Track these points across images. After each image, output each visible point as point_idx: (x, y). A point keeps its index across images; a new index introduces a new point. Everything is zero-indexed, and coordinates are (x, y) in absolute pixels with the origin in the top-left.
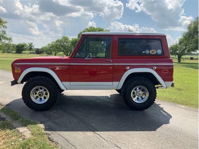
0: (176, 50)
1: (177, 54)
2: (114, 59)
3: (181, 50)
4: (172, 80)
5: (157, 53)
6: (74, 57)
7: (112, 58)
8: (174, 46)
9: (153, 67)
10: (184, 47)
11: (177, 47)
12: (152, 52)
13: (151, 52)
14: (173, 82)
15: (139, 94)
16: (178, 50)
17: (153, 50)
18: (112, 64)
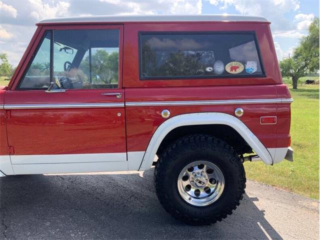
0: (289, 68)
1: (291, 75)
2: (126, 90)
3: (297, 68)
4: (286, 142)
5: (245, 69)
6: (17, 88)
7: (123, 88)
8: (285, 61)
9: (235, 109)
10: (304, 63)
11: (290, 64)
12: (232, 69)
13: (228, 70)
14: (289, 148)
15: (200, 182)
16: (292, 68)
17: (234, 64)
18: (122, 105)
